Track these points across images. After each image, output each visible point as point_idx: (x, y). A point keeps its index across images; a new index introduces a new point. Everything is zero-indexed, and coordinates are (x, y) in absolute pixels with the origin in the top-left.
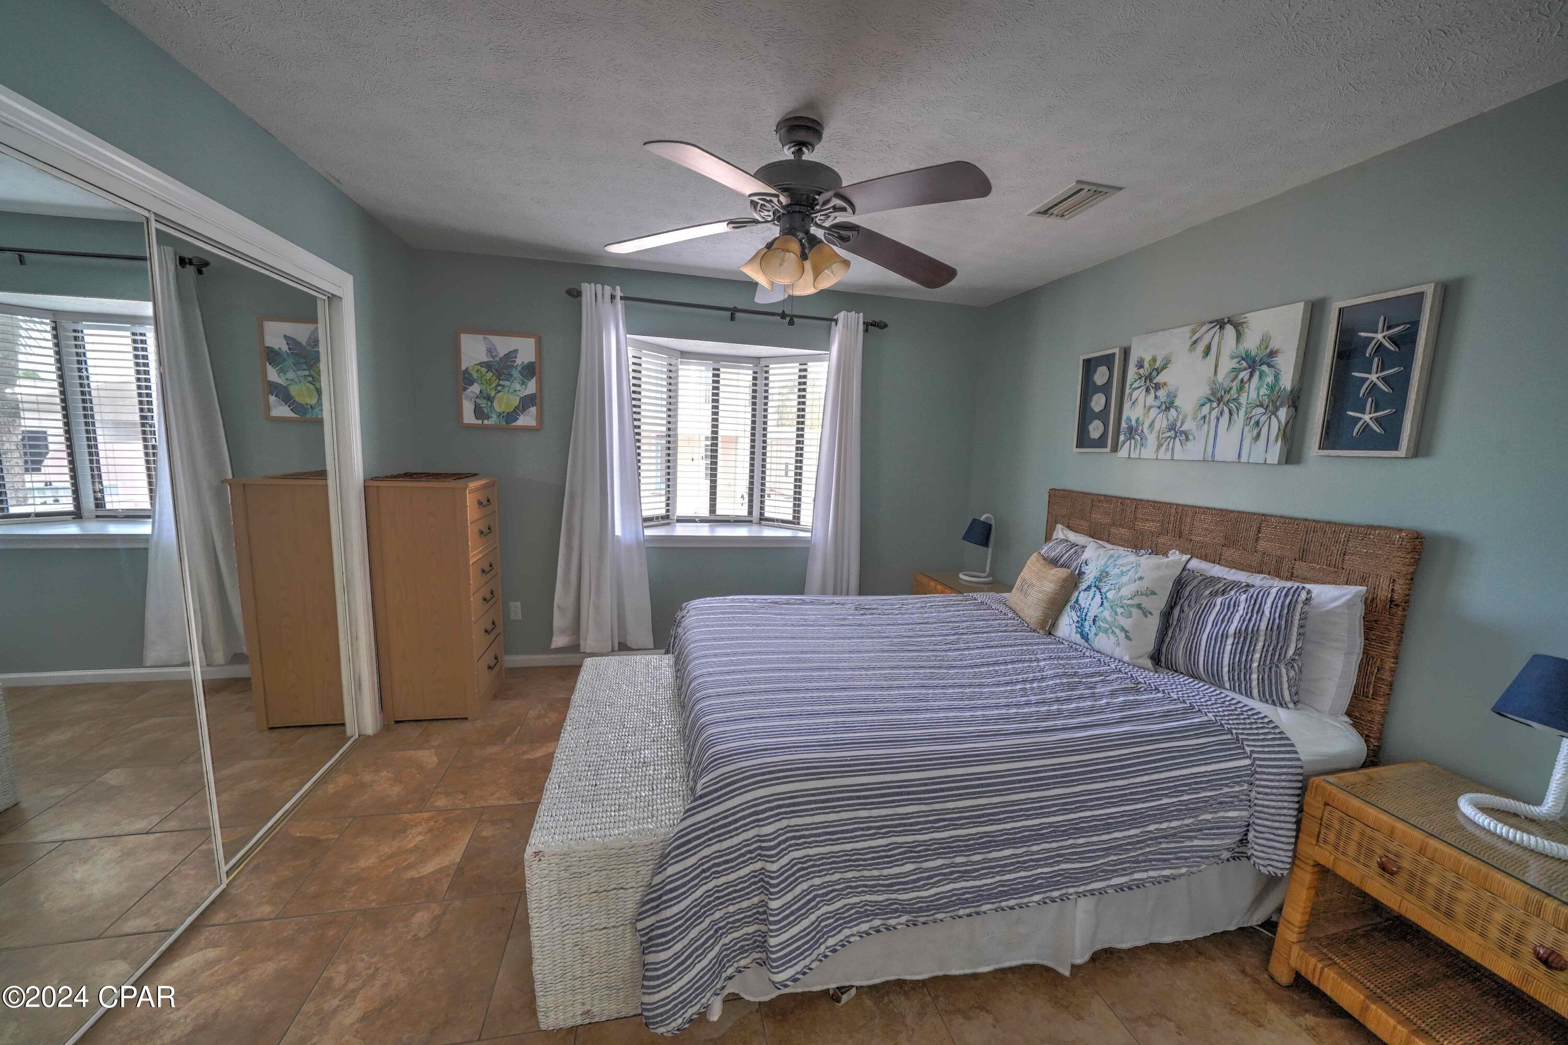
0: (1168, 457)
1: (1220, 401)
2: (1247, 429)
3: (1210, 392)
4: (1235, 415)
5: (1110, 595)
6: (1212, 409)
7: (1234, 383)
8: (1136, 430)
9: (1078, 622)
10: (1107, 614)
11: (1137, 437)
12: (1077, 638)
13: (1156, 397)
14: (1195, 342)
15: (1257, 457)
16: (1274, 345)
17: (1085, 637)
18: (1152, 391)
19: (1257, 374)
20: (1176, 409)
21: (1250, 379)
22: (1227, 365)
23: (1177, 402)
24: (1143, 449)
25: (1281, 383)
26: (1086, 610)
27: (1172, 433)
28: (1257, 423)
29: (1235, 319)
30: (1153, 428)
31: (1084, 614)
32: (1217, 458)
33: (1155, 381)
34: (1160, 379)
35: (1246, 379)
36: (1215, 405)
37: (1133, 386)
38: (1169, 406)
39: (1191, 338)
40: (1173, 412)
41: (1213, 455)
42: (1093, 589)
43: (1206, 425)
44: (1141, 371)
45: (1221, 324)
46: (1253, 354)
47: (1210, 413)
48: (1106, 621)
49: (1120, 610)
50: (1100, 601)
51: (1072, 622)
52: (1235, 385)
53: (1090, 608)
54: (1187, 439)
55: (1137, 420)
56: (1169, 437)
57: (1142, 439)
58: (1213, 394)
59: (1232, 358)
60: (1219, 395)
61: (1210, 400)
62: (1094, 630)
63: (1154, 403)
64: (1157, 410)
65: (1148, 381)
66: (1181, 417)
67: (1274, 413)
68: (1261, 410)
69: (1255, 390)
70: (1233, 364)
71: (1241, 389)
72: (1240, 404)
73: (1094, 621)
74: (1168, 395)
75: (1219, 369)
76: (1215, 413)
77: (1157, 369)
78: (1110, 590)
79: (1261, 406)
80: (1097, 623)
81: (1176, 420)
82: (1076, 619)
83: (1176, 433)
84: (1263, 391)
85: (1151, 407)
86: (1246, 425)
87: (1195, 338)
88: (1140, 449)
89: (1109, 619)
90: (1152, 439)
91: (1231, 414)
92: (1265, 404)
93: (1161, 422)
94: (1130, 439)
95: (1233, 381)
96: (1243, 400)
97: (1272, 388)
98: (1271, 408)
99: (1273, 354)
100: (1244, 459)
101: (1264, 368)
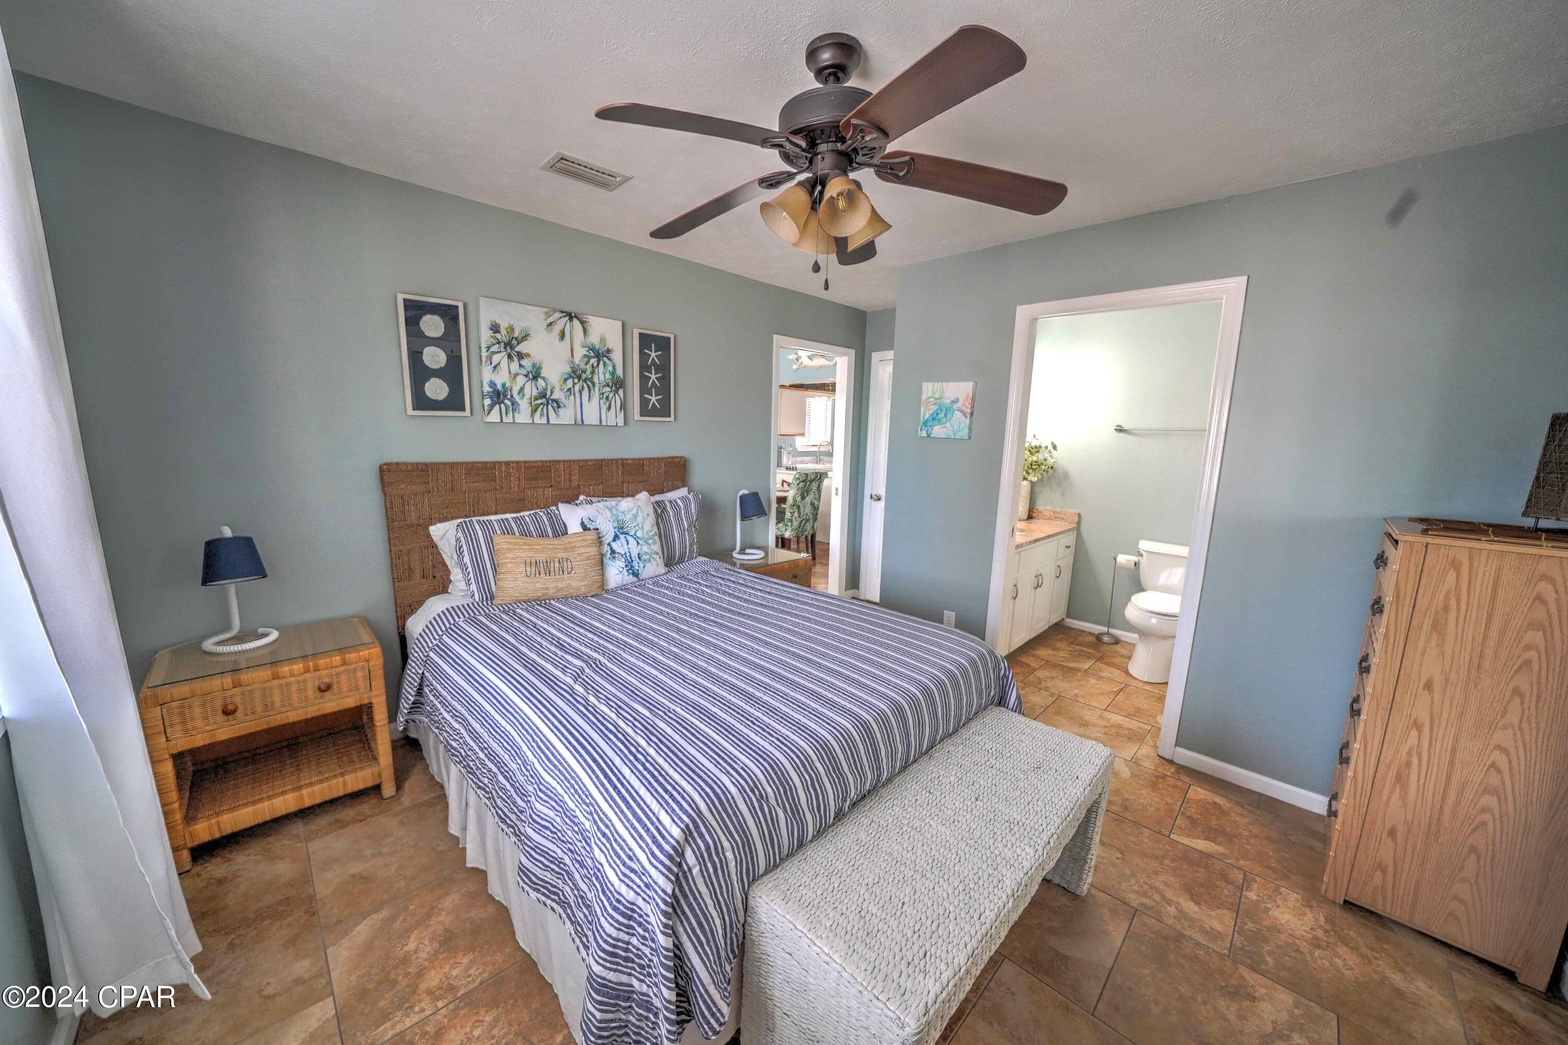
0: (544, 421)
1: (579, 378)
2: (602, 401)
3: (570, 370)
4: (592, 390)
5: (639, 534)
6: (574, 384)
7: (588, 366)
8: (505, 396)
9: (626, 566)
10: (645, 548)
11: (506, 401)
12: (632, 578)
13: (521, 366)
14: (550, 324)
15: (611, 422)
16: (610, 345)
17: (636, 574)
18: (515, 359)
19: (601, 363)
20: (543, 378)
21: (598, 365)
22: (580, 352)
23: (544, 373)
24: (516, 414)
25: (617, 372)
26: (628, 554)
27: (544, 400)
28: (607, 398)
29: (580, 316)
30: (524, 395)
31: (629, 558)
32: (586, 422)
33: (517, 349)
34: (522, 348)
35: (595, 364)
36: (576, 381)
37: (491, 350)
38: (535, 375)
39: (546, 319)
40: (541, 383)
41: (582, 420)
42: (622, 537)
43: (572, 397)
44: (498, 336)
45: (570, 316)
46: (597, 348)
47: (574, 387)
48: (646, 553)
49: (650, 542)
50: (635, 542)
51: (621, 570)
52: (589, 370)
53: (631, 550)
54: (559, 407)
55: (504, 385)
56: (542, 403)
57: (513, 404)
58: (574, 372)
59: (583, 347)
60: (578, 373)
61: (571, 377)
62: (642, 565)
63: (519, 371)
64: (525, 379)
65: (508, 348)
66: (549, 388)
67: (616, 391)
68: (608, 389)
69: (602, 375)
70: (584, 351)
71: (593, 373)
72: (594, 384)
73: (639, 558)
74: (534, 365)
75: (575, 353)
76: (577, 388)
77: (516, 339)
78: (637, 531)
79: (608, 386)
80: (642, 559)
81: (546, 389)
82: (623, 565)
83: (548, 401)
84: (608, 376)
85: (516, 375)
86: (600, 399)
87: (550, 320)
88: (513, 413)
89: (647, 551)
90: (524, 405)
91: (590, 390)
92: (610, 384)
93: (531, 390)
94: (500, 403)
95: (586, 364)
96: (596, 380)
97: (613, 373)
98: (614, 388)
99: (609, 351)
100: (604, 423)
101: (605, 359)
